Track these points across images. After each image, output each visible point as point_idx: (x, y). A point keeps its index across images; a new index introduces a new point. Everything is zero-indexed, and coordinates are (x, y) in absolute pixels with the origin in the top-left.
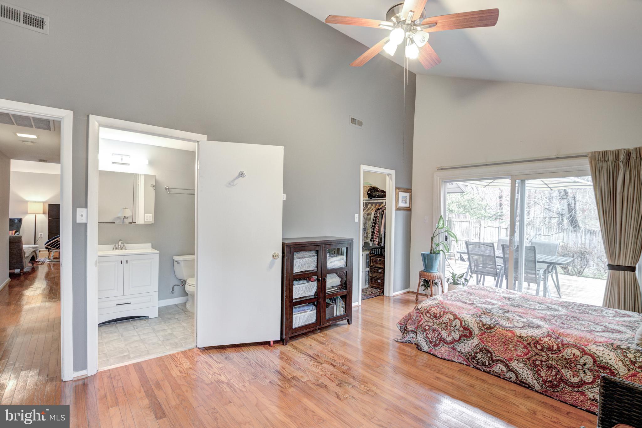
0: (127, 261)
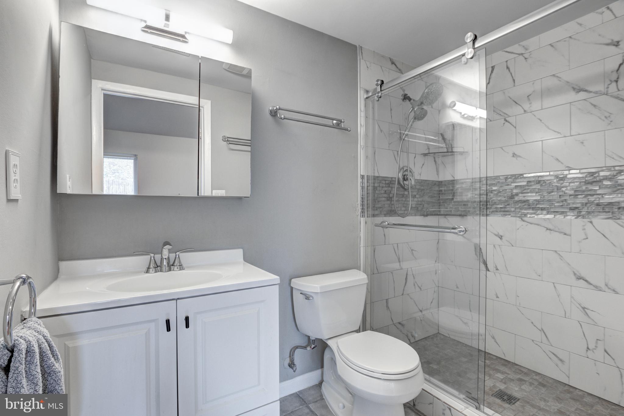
0: (187, 319)
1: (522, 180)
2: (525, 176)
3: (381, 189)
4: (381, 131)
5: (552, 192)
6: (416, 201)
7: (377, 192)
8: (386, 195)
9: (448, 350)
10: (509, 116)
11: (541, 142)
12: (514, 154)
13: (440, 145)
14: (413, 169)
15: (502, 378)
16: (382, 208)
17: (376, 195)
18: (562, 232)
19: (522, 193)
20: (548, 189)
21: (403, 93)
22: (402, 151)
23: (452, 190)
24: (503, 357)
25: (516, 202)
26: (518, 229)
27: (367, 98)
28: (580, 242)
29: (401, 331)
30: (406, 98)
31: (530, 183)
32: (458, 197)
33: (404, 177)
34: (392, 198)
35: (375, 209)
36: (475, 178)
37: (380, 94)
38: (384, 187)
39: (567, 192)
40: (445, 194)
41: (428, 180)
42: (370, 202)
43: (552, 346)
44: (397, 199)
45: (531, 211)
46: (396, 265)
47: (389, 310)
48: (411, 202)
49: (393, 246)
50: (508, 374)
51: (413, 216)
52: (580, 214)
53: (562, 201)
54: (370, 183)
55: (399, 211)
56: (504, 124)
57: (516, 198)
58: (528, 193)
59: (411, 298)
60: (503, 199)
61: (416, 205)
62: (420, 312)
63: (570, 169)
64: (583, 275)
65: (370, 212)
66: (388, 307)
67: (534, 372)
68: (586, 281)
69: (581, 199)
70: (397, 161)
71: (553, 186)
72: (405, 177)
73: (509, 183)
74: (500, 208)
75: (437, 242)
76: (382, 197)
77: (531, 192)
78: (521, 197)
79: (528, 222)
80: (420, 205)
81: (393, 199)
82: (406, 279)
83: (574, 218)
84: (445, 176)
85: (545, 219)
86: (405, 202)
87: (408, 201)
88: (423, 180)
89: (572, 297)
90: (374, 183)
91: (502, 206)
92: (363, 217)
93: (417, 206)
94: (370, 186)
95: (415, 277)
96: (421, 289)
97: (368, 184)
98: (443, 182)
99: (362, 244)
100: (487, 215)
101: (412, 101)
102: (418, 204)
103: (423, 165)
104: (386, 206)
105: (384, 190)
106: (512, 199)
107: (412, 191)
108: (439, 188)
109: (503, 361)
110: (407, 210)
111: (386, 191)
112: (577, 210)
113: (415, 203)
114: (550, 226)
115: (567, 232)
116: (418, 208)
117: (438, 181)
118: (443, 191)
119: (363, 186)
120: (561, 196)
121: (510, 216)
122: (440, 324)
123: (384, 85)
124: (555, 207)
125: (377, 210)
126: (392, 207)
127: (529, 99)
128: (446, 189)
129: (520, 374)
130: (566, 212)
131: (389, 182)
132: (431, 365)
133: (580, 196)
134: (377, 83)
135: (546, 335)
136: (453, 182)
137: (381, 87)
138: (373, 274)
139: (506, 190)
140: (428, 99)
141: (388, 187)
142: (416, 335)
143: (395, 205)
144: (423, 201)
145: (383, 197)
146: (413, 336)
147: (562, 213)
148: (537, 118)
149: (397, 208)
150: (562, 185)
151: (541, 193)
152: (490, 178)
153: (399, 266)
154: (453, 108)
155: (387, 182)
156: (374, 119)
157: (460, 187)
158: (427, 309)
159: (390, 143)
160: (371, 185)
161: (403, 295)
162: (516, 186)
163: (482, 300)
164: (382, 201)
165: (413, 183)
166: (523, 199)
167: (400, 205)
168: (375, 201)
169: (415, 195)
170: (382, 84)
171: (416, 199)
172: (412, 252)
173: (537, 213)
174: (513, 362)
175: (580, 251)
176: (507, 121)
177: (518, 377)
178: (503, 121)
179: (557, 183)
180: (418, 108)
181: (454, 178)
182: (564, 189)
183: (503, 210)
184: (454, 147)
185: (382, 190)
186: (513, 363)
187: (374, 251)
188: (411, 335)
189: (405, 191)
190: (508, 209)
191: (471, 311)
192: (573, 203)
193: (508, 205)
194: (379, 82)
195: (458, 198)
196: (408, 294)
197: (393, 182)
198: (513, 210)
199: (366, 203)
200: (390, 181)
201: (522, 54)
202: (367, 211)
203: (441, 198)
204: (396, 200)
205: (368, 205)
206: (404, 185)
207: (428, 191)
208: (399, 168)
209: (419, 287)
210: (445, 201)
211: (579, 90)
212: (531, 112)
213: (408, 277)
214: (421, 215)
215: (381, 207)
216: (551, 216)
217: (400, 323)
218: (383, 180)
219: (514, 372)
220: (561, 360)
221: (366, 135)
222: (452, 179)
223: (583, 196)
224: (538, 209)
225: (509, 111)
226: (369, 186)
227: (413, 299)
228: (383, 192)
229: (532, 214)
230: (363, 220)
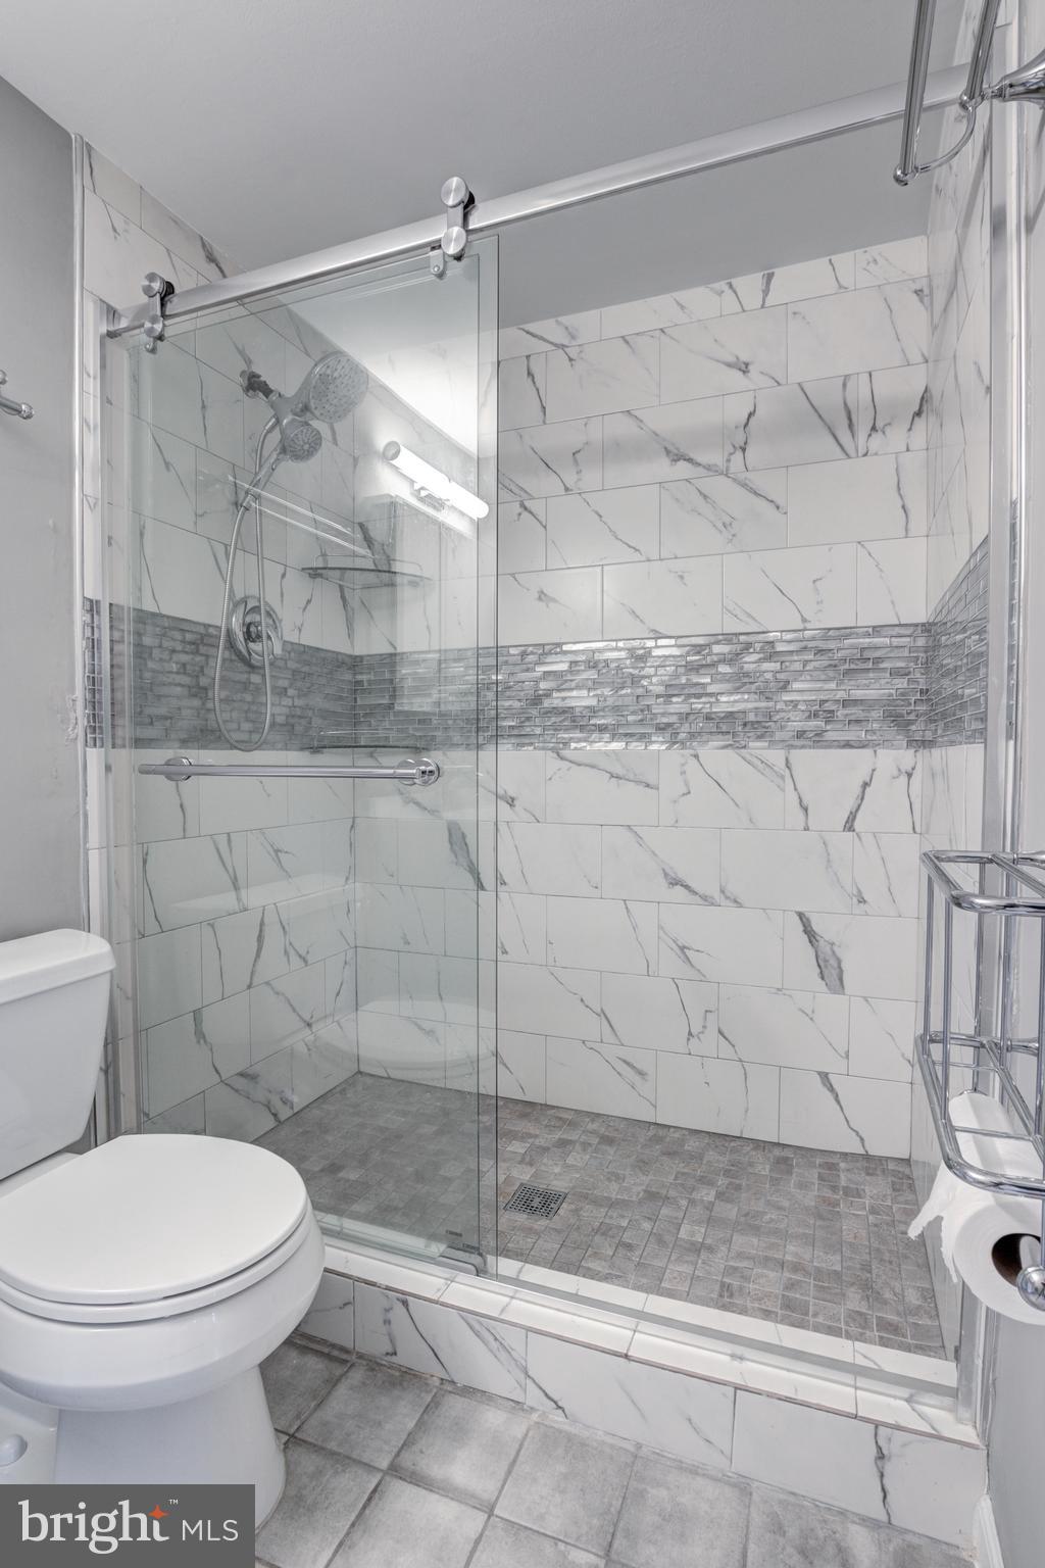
1: (559, 658)
2: (565, 648)
3: (166, 656)
4: (167, 465)
5: (623, 688)
6: (290, 707)
7: (151, 665)
8: (186, 680)
9: (389, 1116)
10: (532, 498)
11: (600, 568)
12: (542, 592)
13: (356, 549)
14: (277, 610)
15: (523, 1151)
16: (171, 718)
17: (147, 675)
18: (641, 782)
19: (559, 690)
20: (613, 682)
21: (245, 367)
22: (239, 546)
23: (391, 681)
24: (519, 1096)
25: (547, 713)
26: (550, 779)
27: (111, 335)
28: (675, 802)
29: (248, 1098)
30: (256, 385)
31: (576, 666)
32: (405, 701)
33: (248, 628)
34: (206, 689)
35: (147, 720)
36: (446, 651)
37: (158, 327)
38: (179, 652)
39: (651, 688)
40: (370, 693)
41: (322, 650)
42: (126, 698)
43: (623, 1045)
44: (224, 694)
45: (578, 735)
46: (228, 900)
47: (205, 1042)
48: (273, 709)
49: (214, 842)
50: (536, 1136)
51: (277, 750)
52: (676, 738)
53: (642, 711)
54: (123, 631)
55: (232, 734)
56: (520, 514)
57: (547, 703)
58: (572, 689)
59: (277, 993)
60: (517, 704)
61: (287, 716)
62: (307, 1030)
63: (658, 635)
64: (682, 875)
65: (126, 730)
66: (200, 1035)
67: (588, 1114)
68: (687, 887)
69: (678, 705)
70: (224, 573)
71: (623, 673)
72: (252, 629)
73: (529, 666)
74: (509, 727)
75: (349, 826)
76: (170, 684)
77: (578, 687)
78: (556, 701)
79: (571, 761)
80: (300, 717)
81: (210, 694)
82: (260, 939)
83: (664, 747)
84: (369, 642)
85: (606, 754)
86: (254, 708)
87: (262, 704)
88: (310, 648)
89: (660, 927)
90: (139, 634)
91: (513, 724)
92: (95, 745)
93: (291, 721)
94: (123, 642)
95: (286, 927)
96: (305, 961)
97: (117, 635)
98: (365, 658)
99: (94, 837)
100: (478, 747)
101: (273, 397)
102: (293, 716)
103: (309, 602)
104: (185, 712)
105: (177, 663)
106: (537, 704)
107: (274, 674)
108: (355, 674)
109: (519, 1107)
110: (257, 729)
111: (184, 665)
112: (670, 730)
113: (285, 710)
114: (620, 771)
115: (652, 781)
116: (293, 726)
117: (350, 656)
118: (366, 684)
119: (96, 637)
120: (641, 698)
121: (532, 748)
122: (362, 1053)
123: (175, 300)
124: (628, 724)
125: (151, 723)
126: (207, 720)
127: (576, 462)
128: (373, 678)
129: (560, 1128)
130: (650, 735)
131: (199, 639)
132: (341, 1175)
133: (674, 699)
134: (147, 283)
135: (609, 1022)
136: (391, 660)
137: (163, 305)
138: (143, 936)
139: (523, 682)
140: (324, 400)
141: (192, 653)
142: (295, 1099)
143: (218, 713)
144: (307, 707)
145: (176, 685)
146: (285, 1102)
147: (643, 737)
148: (593, 510)
149: (225, 722)
150: (642, 673)
151: (599, 692)
152: (486, 651)
153: (236, 902)
154: (393, 462)
155: (189, 637)
156: (137, 416)
157: (409, 674)
158: (326, 1017)
159: (200, 512)
160: (129, 638)
161: (249, 987)
162: (544, 672)
163: (487, 969)
164: (170, 696)
165: (278, 650)
166: (560, 705)
167: (235, 715)
168: (145, 691)
169: (286, 689)
170: (165, 295)
171: (287, 702)
172: (277, 855)
173: (590, 740)
174: (543, 1103)
175: (677, 821)
176: (526, 509)
177: (557, 1137)
178: (517, 508)
179: (632, 668)
180: (293, 420)
181: (395, 648)
182: (645, 682)
183: (515, 732)
184: (394, 560)
185: (171, 659)
186: (541, 1104)
187: (145, 862)
188: (281, 1099)
189: (253, 673)
190: (528, 729)
191: (441, 999)
192: (663, 714)
193: (528, 719)
194: (157, 286)
195: (405, 704)
196: (267, 983)
197: (211, 641)
198: (538, 732)
199: (109, 697)
200: (201, 634)
201: (563, 347)
202: (113, 726)
203: (359, 702)
204: (222, 697)
205: (118, 708)
206: (250, 654)
207: (323, 681)
208: (230, 598)
209: (300, 956)
210: (371, 711)
211: (677, 457)
212: (580, 493)
213: (267, 929)
214: (302, 749)
215: (170, 715)
216: (620, 744)
217: (241, 1074)
218: (175, 629)
219: (546, 1126)
220: (641, 1073)
221: (108, 463)
222: (388, 650)
223: (683, 697)
224: (593, 728)
225: (529, 483)
226: (121, 641)
227: (283, 994)
228: (174, 667)
229: (579, 740)
230: (95, 756)
